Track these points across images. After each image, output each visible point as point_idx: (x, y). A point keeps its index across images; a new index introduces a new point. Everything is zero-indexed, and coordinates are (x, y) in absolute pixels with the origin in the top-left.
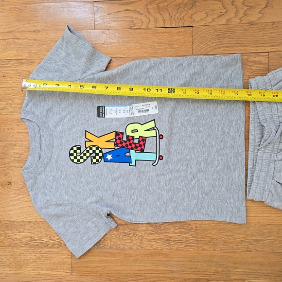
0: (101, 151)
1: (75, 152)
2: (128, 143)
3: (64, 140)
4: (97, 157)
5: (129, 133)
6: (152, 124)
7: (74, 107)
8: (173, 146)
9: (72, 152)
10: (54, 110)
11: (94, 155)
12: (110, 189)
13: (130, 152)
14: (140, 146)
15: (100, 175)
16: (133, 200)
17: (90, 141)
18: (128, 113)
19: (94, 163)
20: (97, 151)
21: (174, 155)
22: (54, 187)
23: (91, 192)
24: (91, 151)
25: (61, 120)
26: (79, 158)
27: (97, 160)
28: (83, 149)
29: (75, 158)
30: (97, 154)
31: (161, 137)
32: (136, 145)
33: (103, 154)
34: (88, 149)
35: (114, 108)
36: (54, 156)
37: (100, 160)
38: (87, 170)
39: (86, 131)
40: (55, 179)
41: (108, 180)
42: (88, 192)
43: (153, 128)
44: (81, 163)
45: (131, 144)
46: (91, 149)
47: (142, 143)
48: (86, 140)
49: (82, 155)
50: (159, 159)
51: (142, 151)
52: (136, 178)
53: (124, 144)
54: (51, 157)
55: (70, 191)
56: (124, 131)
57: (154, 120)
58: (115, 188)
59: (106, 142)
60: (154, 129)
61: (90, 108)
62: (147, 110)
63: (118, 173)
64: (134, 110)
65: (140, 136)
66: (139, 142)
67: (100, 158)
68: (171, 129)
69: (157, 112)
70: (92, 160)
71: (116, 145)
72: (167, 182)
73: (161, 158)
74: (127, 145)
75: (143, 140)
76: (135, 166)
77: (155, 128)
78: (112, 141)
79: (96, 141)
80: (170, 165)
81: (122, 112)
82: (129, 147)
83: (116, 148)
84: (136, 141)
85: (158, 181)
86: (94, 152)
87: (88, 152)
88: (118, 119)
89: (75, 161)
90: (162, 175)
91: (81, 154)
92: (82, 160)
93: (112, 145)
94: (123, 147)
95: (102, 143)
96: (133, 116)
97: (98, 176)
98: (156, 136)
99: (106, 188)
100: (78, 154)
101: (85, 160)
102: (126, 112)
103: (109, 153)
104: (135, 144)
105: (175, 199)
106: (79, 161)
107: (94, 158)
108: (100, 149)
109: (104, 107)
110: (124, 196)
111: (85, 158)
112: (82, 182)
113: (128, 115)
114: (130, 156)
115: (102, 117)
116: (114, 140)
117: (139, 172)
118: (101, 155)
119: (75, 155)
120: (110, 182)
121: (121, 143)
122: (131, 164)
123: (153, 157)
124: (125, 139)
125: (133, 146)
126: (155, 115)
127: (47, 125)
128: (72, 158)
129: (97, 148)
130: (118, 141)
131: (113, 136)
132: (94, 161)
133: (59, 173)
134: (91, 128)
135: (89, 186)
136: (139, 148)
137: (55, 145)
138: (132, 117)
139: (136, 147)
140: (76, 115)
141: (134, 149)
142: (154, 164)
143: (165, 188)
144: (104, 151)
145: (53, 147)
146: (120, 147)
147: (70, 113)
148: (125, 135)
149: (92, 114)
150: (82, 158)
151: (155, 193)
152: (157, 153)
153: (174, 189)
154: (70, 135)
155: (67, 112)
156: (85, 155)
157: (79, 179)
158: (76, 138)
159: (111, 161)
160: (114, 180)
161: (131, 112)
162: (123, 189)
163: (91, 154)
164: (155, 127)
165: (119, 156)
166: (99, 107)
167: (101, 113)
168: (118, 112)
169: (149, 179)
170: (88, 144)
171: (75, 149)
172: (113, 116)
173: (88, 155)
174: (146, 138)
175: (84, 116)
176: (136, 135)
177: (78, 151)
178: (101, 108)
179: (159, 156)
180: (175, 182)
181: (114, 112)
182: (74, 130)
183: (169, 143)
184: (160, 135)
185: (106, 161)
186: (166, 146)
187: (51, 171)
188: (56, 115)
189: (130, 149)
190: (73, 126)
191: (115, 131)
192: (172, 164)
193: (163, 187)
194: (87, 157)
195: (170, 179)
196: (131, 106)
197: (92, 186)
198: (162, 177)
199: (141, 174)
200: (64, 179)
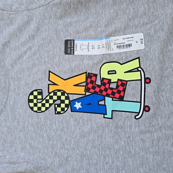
0: (67, 98)
1: (35, 97)
2: (103, 88)
3: (22, 83)
4: (63, 106)
5: (104, 75)
6: (135, 64)
7: (36, 41)
8: (164, 94)
9: (32, 97)
10: (11, 45)
11: (58, 102)
12: (78, 148)
13: (104, 100)
14: (119, 92)
15: (65, 128)
16: (107, 163)
17: (55, 84)
18: (104, 49)
19: (59, 113)
20: (63, 98)
21: (165, 106)
22: (9, 140)
23: (53, 149)
24: (55, 98)
25: (20, 57)
26: (39, 105)
27: (63, 109)
28: (45, 94)
29: (35, 105)
30: (63, 102)
31: (148, 81)
32: (114, 90)
33: (70, 102)
34: (52, 94)
35: (85, 42)
36: (10, 102)
37: (66, 109)
38: (49, 122)
39: (50, 72)
40: (9, 130)
41: (75, 135)
42: (50, 149)
43: (137, 68)
44: (42, 112)
45: (106, 90)
46: (55, 94)
47: (121, 88)
48: (50, 83)
49: (44, 102)
50: (144, 110)
51: (121, 99)
52: (112, 135)
53: (97, 89)
54: (6, 103)
55: (28, 147)
56: (98, 73)
57: (139, 58)
58: (83, 146)
59: (74, 85)
60: (138, 71)
61: (56, 42)
62: (130, 45)
63: (89, 127)
64: (112, 44)
65: (118, 80)
66: (118, 86)
67: (67, 106)
68: (162, 69)
69: (142, 47)
70: (56, 109)
71: (87, 90)
72: (155, 142)
73: (147, 109)
74: (101, 91)
75: (123, 84)
76: (112, 118)
77: (140, 69)
78: (82, 84)
79: (62, 85)
80: (160, 119)
81: (96, 47)
82: (104, 93)
83: (87, 94)
84: (113, 86)
85: (142, 140)
86: (59, 98)
87: (51, 98)
88: (90, 57)
89: (35, 109)
90: (147, 132)
91: (43, 100)
92: (43, 109)
93: (81, 90)
94: (95, 93)
95: (69, 87)
96: (110, 52)
97: (62, 130)
98: (141, 80)
99: (72, 146)
100: (39, 101)
101: (47, 109)
102: (101, 47)
103: (78, 100)
104: (112, 89)
105: (165, 166)
106: (39, 109)
107: (59, 106)
108: (66, 95)
109: (74, 40)
110: (96, 157)
111: (47, 105)
112: (43, 136)
113: (104, 51)
114: (105, 105)
115: (71, 54)
116: (84, 84)
117: (117, 127)
118: (67, 102)
119: (35, 101)
120: (78, 138)
121: (94, 88)
122: (105, 116)
123: (136, 107)
124: (98, 82)
125: (109, 92)
126: (140, 52)
127: (2, 62)
128: (32, 105)
129: (63, 94)
130: (90, 86)
131: (83, 78)
132: (59, 109)
133: (16, 124)
134: (56, 68)
135: (51, 142)
136: (117, 95)
137: (12, 88)
138: (109, 54)
139: (113, 94)
140: (39, 50)
141: (111, 96)
142: (137, 117)
143: (151, 150)
144: (72, 97)
145: (9, 91)
146: (92, 93)
147: (30, 48)
148: (98, 77)
149: (58, 49)
150: (43, 105)
151: (138, 155)
152: (141, 102)
153: (163, 152)
154: (29, 76)
155: (27, 46)
156: (47, 101)
157: (39, 132)
158: (37, 80)
159: (80, 111)
160: (83, 136)
161: (108, 46)
162: (95, 148)
163: (54, 101)
164: (140, 67)
165: (90, 104)
166: (66, 42)
167: (69, 49)
168: (90, 47)
169: (129, 137)
170: (52, 88)
171: (35, 93)
172: (85, 53)
173: (51, 101)
174: (127, 81)
175: (48, 52)
176: (114, 78)
177: (39, 97)
178: (69, 42)
179: (145, 107)
180: (165, 142)
181: (86, 47)
182: (35, 70)
183: (159, 90)
184: (145, 79)
185: (74, 110)
186: (155, 92)
187: (6, 121)
188: (14, 51)
189: (104, 96)
190: (34, 65)
191: (86, 73)
192: (161, 118)
193: (148, 149)
194: (50, 105)
195: (159, 139)
196: (108, 40)
197: (55, 142)
198: (148, 135)
199: (120, 129)
200: (20, 131)
